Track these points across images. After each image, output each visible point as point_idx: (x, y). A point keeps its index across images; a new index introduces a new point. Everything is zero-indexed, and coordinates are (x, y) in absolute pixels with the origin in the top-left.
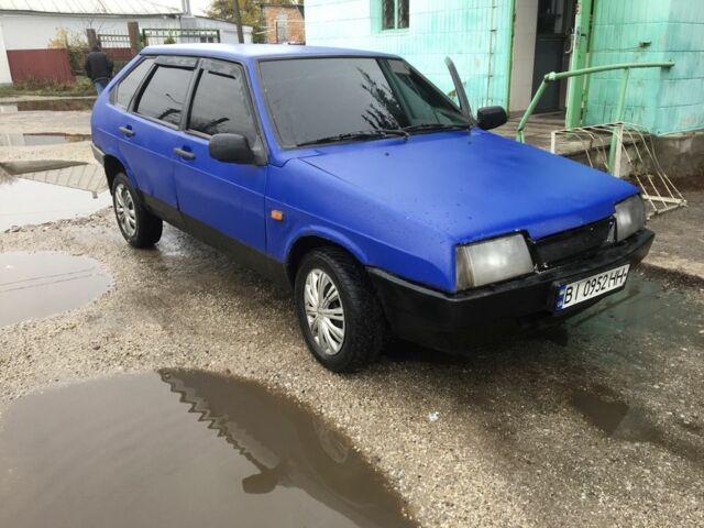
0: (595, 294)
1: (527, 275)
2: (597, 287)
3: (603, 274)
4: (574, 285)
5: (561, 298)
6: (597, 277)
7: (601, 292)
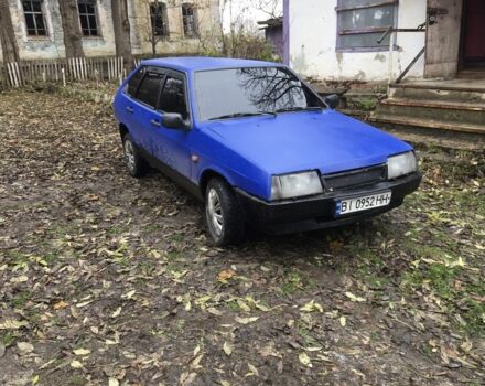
0: (365, 208)
2: (366, 204)
3: (370, 197)
4: (348, 202)
5: (339, 208)
6: (365, 198)
7: (370, 207)
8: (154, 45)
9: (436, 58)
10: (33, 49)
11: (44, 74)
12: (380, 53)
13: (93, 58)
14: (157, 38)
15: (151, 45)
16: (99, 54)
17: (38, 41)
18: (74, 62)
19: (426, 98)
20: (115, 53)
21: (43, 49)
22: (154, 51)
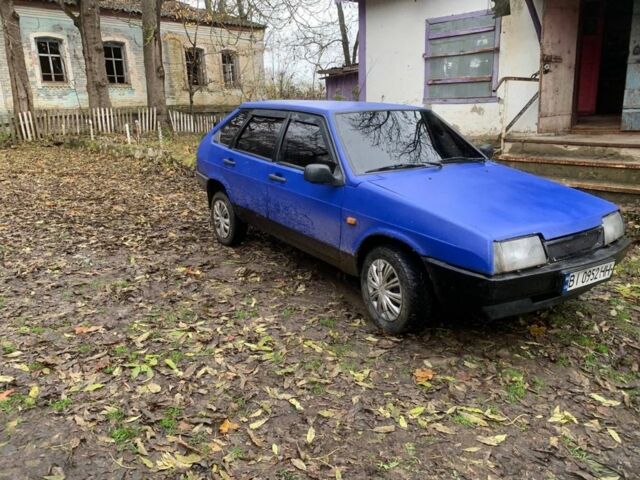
0: (590, 282)
1: (542, 265)
2: (592, 276)
3: (595, 268)
4: (576, 274)
5: (566, 284)
6: (591, 269)
7: (594, 281)
8: (191, 95)
9: (550, 111)
10: (48, 96)
11: (63, 126)
12: (478, 105)
13: (122, 109)
14: (194, 88)
15: (187, 95)
16: (127, 104)
17: (54, 88)
18: (99, 113)
19: (550, 154)
20: (146, 104)
21: (60, 97)
22: (192, 102)
